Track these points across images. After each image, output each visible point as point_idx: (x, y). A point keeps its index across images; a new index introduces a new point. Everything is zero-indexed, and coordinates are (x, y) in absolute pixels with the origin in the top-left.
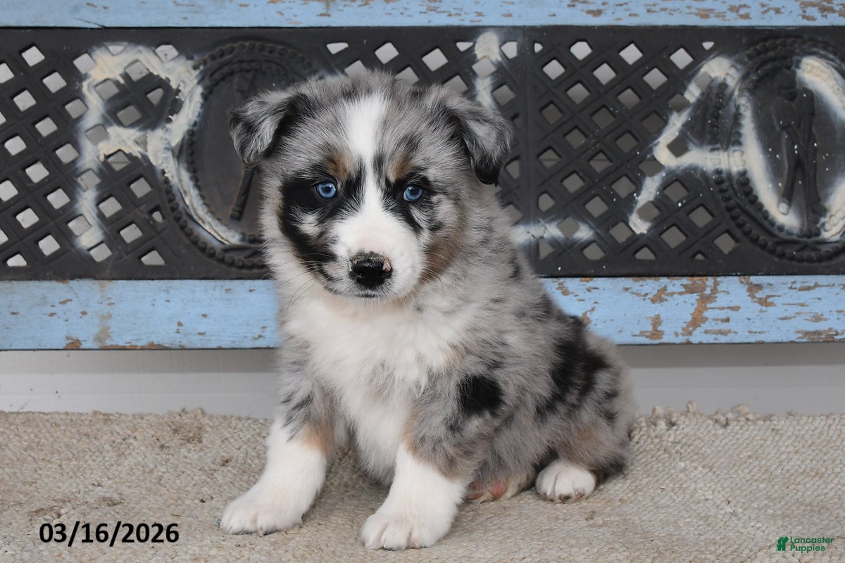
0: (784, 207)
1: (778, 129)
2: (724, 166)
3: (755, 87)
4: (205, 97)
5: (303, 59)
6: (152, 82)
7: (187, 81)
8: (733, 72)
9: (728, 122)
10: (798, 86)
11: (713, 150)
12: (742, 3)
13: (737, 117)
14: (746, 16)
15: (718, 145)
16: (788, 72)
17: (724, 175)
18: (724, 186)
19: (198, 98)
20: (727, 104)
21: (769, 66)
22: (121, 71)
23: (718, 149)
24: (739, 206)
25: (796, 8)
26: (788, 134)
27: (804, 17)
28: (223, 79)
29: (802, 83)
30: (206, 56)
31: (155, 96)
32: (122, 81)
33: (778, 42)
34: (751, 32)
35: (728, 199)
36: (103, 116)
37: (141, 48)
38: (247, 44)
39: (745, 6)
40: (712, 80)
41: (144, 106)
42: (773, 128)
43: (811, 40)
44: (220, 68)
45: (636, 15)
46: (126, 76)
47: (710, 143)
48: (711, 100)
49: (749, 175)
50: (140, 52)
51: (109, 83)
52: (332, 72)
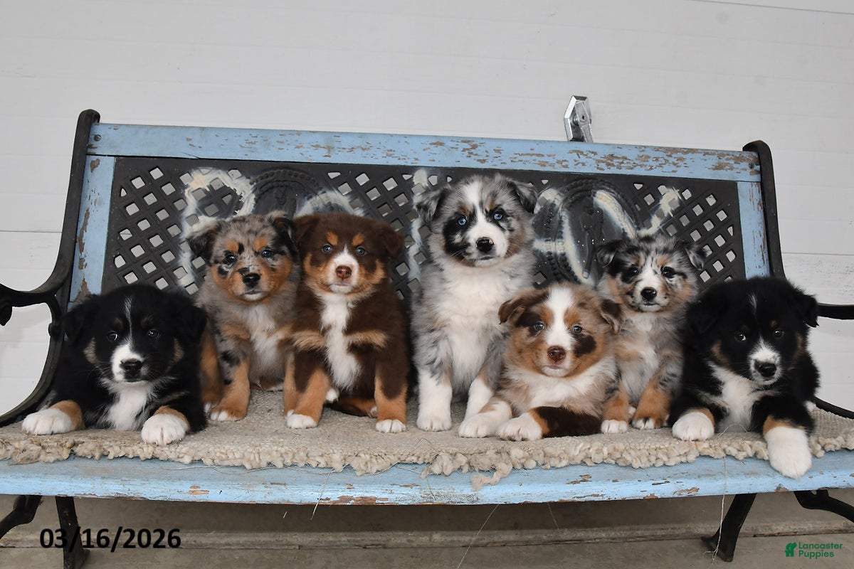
0: (586, 274)
1: (583, 230)
2: (552, 250)
3: (571, 206)
4: (257, 200)
5: (314, 181)
6: (226, 191)
7: (246, 191)
8: (558, 197)
9: (555, 225)
10: (594, 206)
11: (547, 241)
12: (564, 159)
13: (561, 222)
14: (566, 167)
15: (550, 238)
16: (589, 198)
17: (553, 255)
18: (553, 261)
19: (252, 201)
20: (555, 215)
21: (579, 195)
22: (208, 184)
23: (549, 240)
24: (561, 273)
25: (594, 163)
26: (589, 232)
27: (598, 168)
28: (267, 191)
29: (596, 204)
30: (258, 177)
31: (227, 199)
32: (208, 190)
33: (584, 181)
34: (569, 175)
35: (555, 269)
36: (196, 209)
37: (220, 171)
38: (282, 171)
39: (565, 161)
40: (547, 201)
41: (220, 204)
42: (580, 229)
43: (601, 181)
44: (267, 184)
45: (505, 163)
46: (210, 187)
47: (545, 237)
48: (546, 213)
49: (566, 256)
50: (219, 173)
51: (200, 191)
52: (330, 189)
